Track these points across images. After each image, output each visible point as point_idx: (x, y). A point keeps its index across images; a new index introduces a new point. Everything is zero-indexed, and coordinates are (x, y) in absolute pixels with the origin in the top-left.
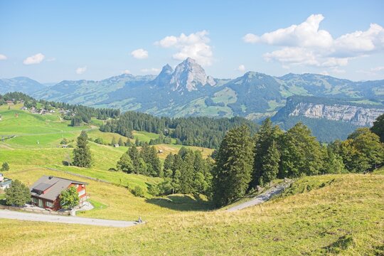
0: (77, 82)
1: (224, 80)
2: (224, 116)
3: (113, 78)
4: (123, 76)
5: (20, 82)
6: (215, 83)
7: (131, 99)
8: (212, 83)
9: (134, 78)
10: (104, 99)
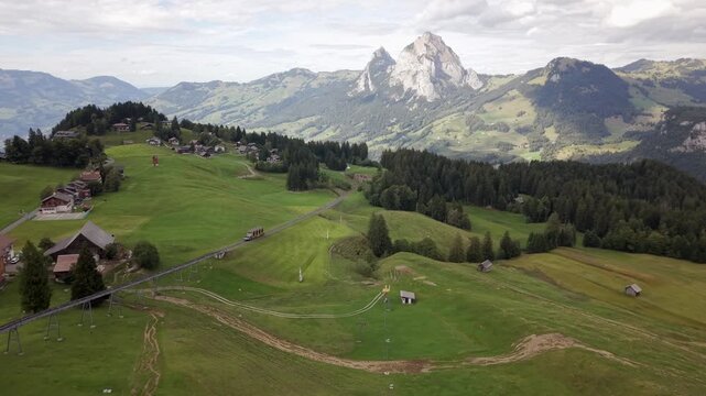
0: (207, 84)
1: (500, 77)
2: (510, 153)
3: (273, 76)
4: (293, 73)
5: (102, 86)
6: (481, 85)
7: (314, 119)
8: (475, 84)
9: (314, 77)
10: (260, 117)
